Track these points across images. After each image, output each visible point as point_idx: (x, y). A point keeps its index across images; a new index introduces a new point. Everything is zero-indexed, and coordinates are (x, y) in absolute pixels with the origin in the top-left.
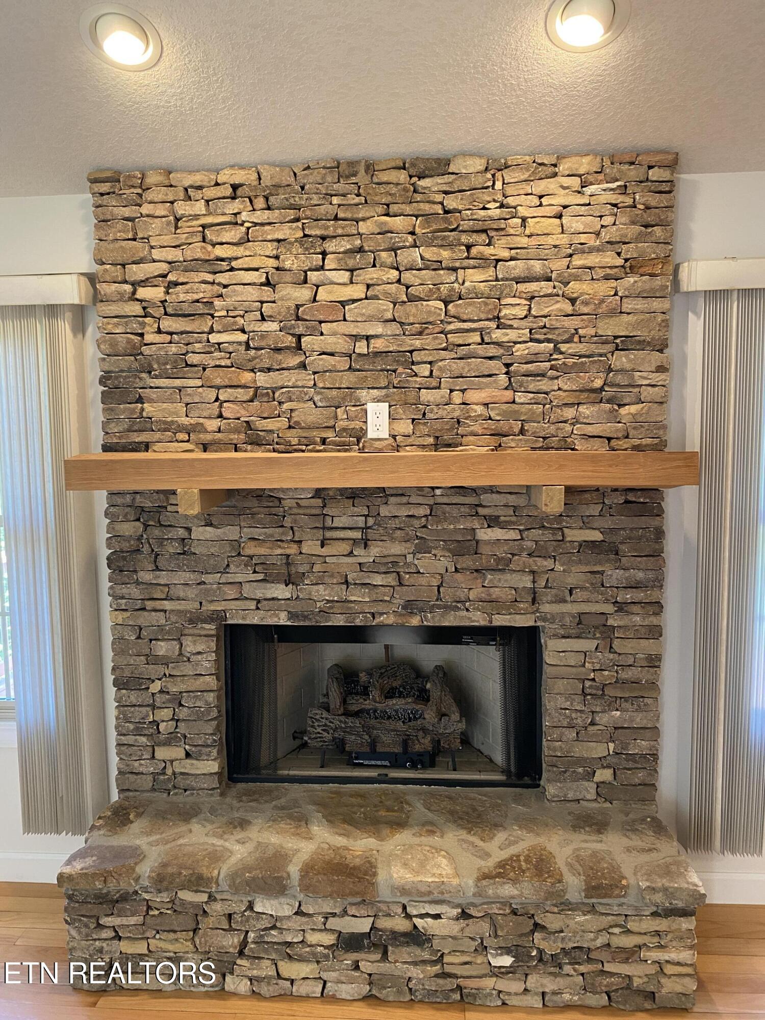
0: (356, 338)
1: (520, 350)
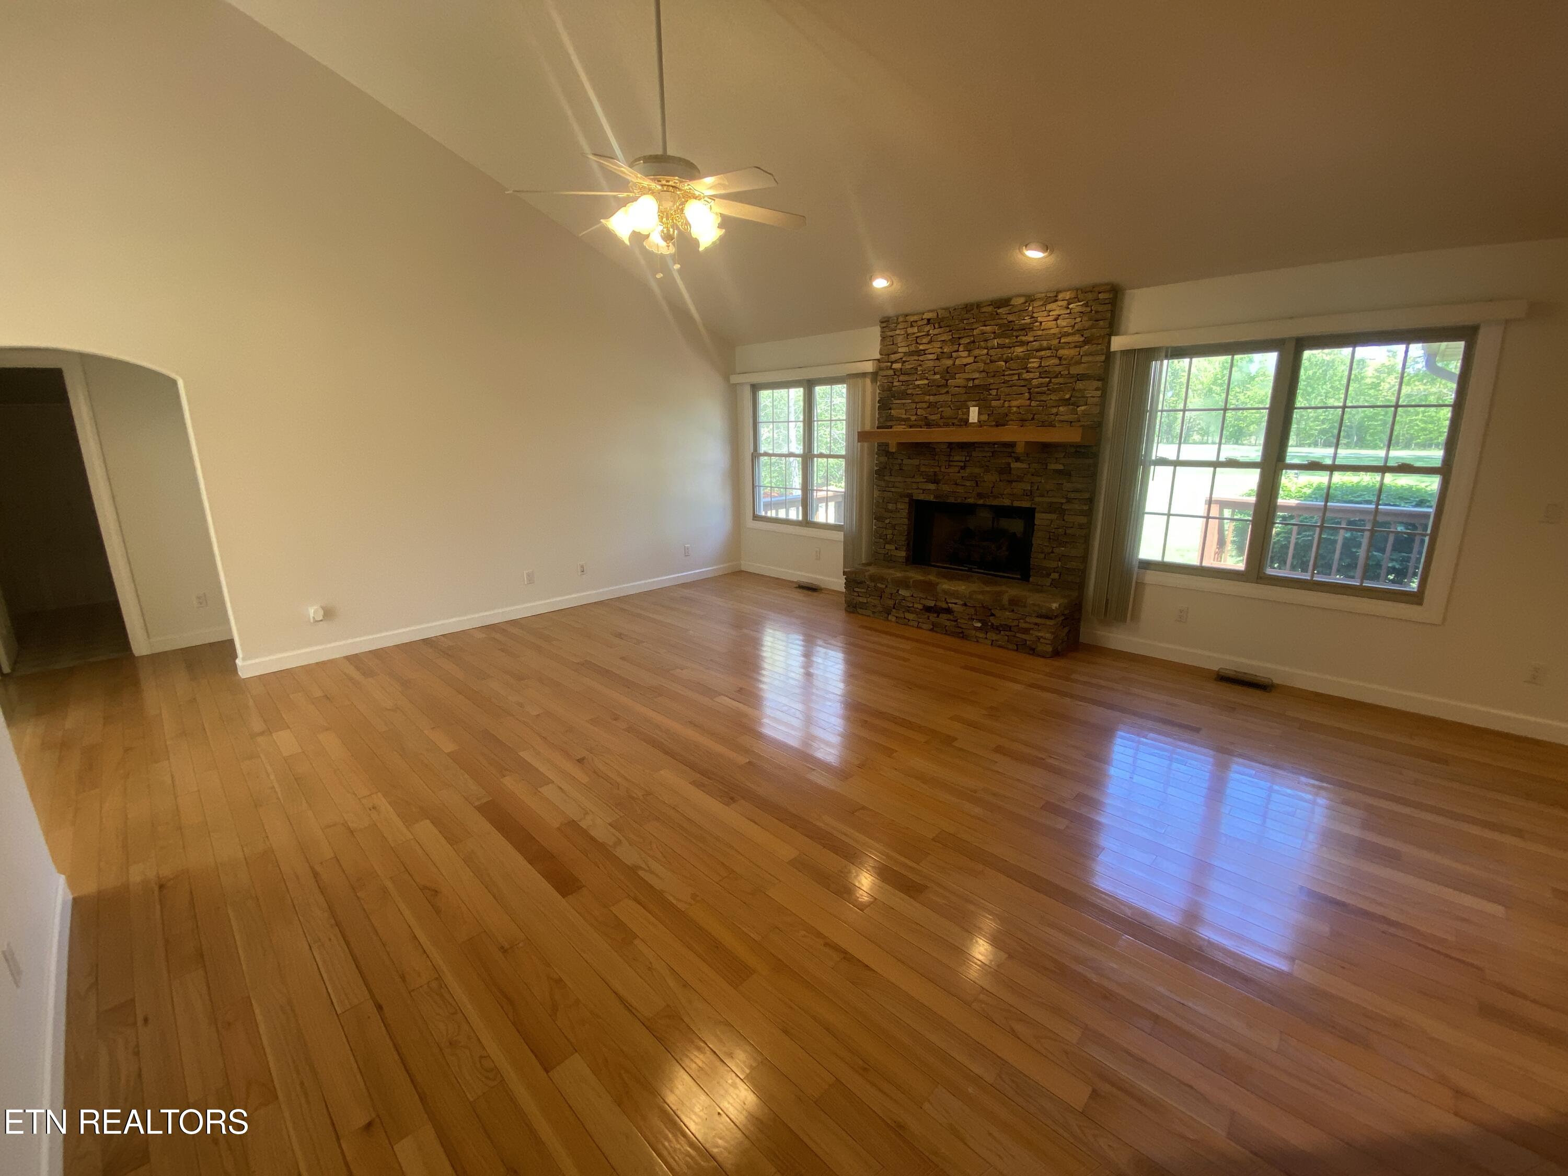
0: (968, 380)
1: (1035, 382)
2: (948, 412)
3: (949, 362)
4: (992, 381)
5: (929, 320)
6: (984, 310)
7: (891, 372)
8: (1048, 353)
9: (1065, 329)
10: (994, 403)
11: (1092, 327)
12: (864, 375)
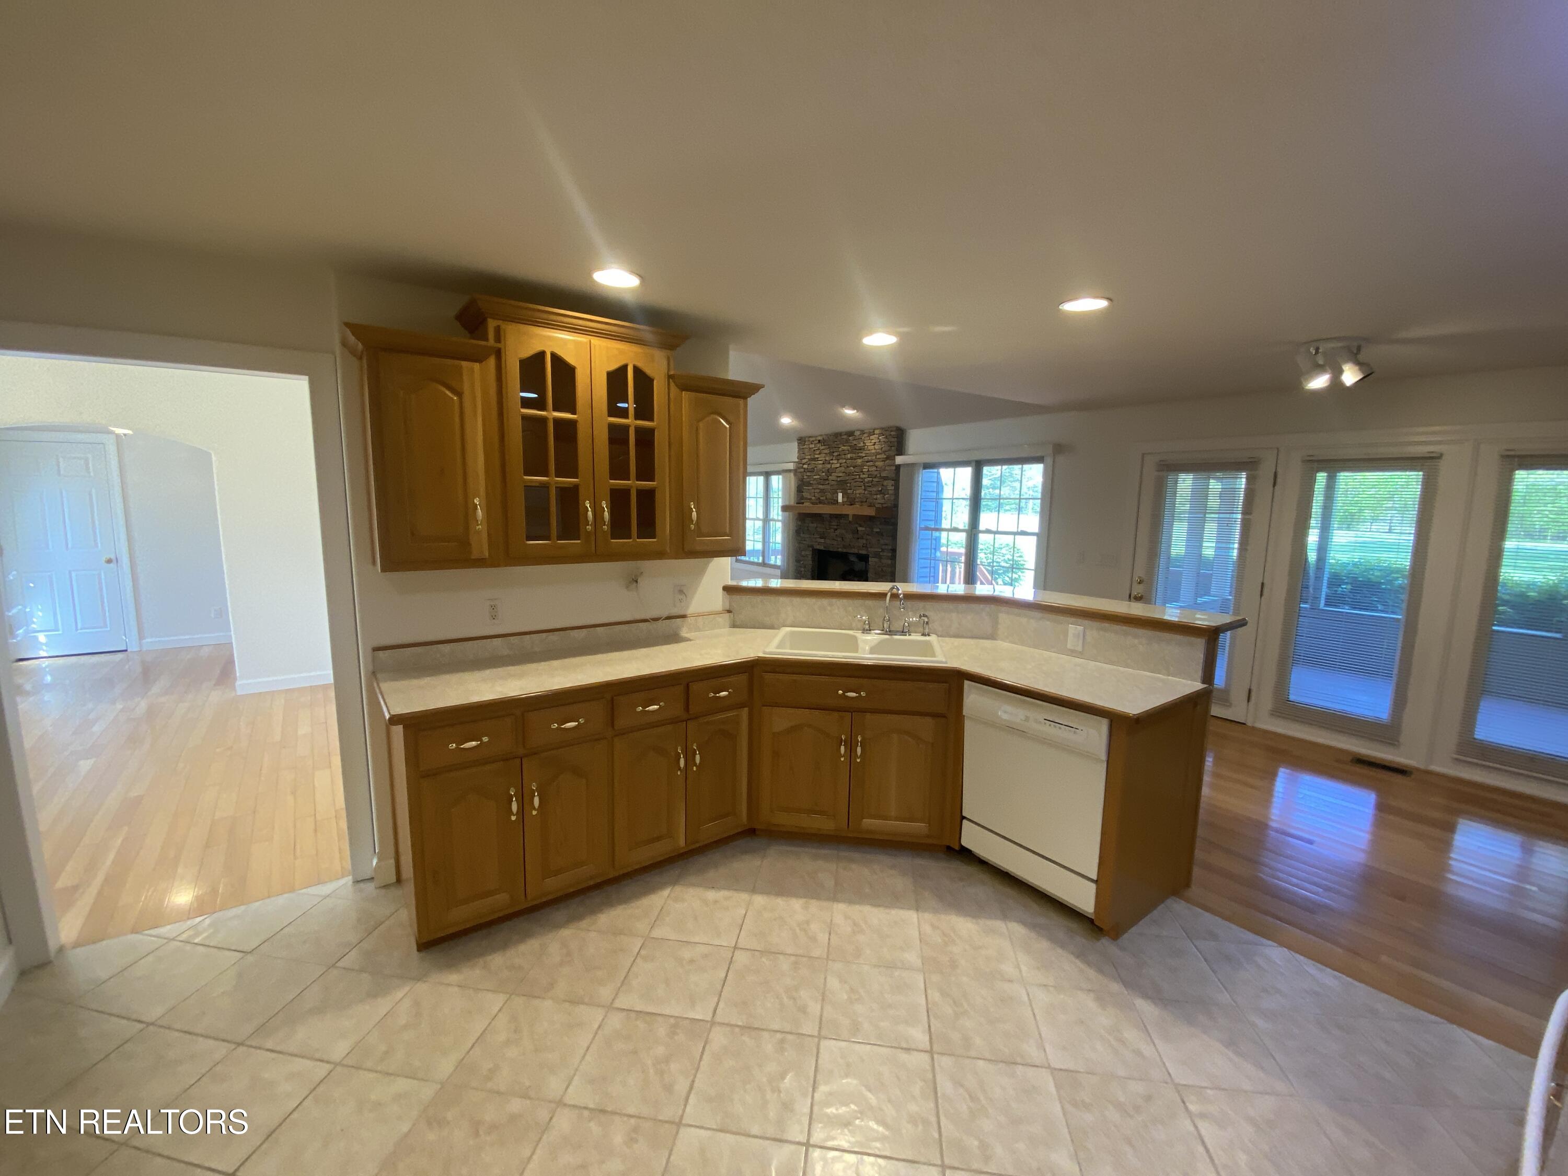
2: (829, 496)
3: (829, 466)
4: (847, 478)
5: (819, 441)
6: (843, 437)
7: (802, 470)
8: (871, 463)
9: (878, 451)
10: (849, 491)
11: (889, 450)
12: (790, 471)
